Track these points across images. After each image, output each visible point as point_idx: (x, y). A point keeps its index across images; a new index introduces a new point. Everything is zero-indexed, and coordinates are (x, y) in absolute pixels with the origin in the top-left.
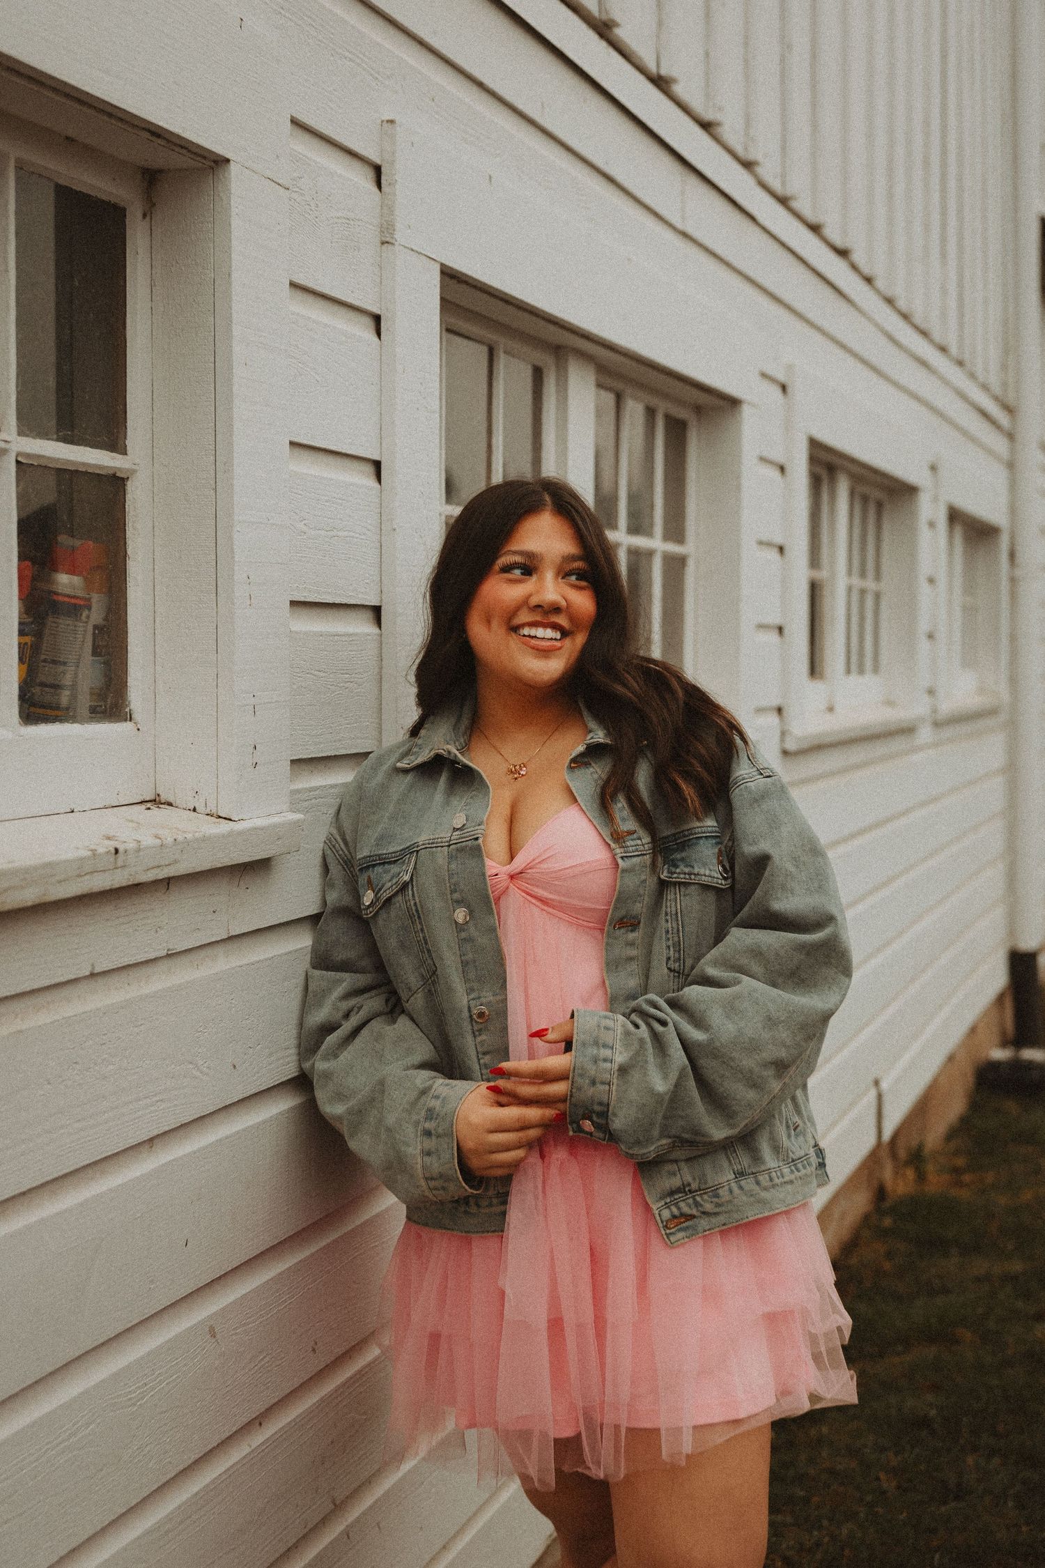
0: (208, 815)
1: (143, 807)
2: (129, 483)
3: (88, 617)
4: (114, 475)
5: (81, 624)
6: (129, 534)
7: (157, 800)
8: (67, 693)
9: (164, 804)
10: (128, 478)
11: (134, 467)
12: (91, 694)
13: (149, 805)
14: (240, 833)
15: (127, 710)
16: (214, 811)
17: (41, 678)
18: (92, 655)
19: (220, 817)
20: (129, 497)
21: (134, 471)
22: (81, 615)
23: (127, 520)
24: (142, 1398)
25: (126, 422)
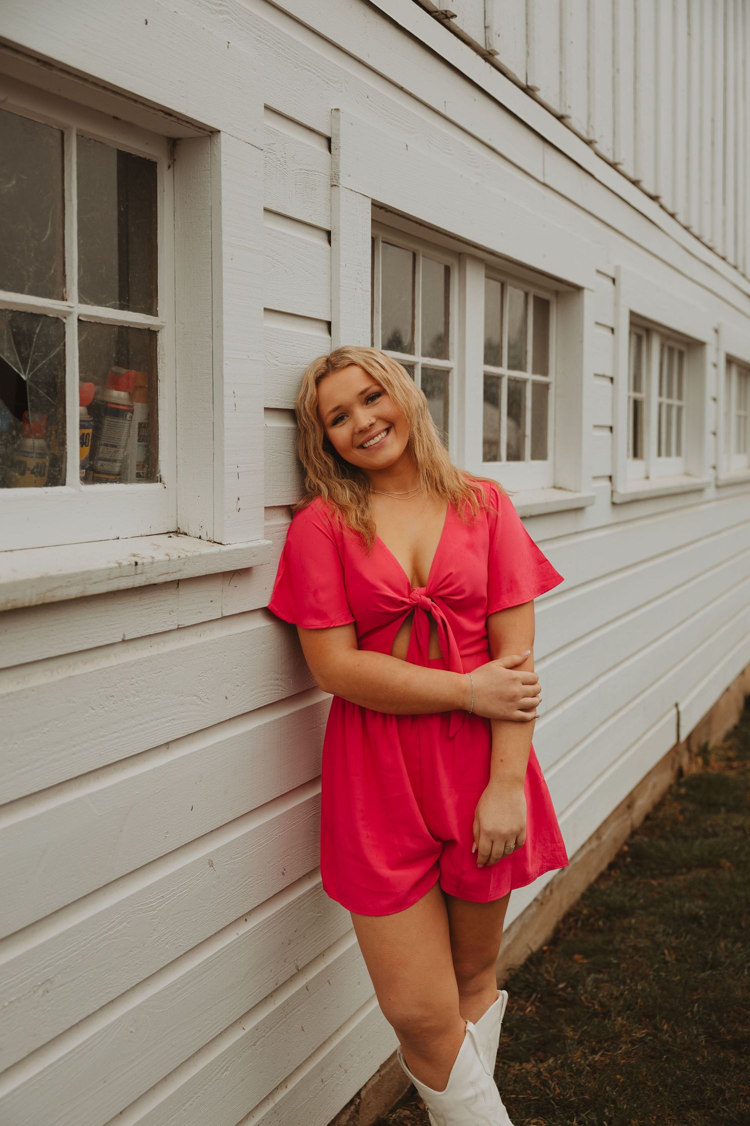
0: (208, 541)
1: (168, 535)
2: (159, 334)
3: (131, 417)
4: (149, 329)
5: (126, 422)
6: (159, 366)
7: (178, 531)
8: (118, 464)
9: (182, 534)
10: (159, 331)
11: (161, 324)
12: (138, 466)
13: (171, 535)
14: (227, 552)
15: (158, 475)
16: (212, 539)
17: (101, 455)
18: (138, 442)
19: (216, 543)
20: (159, 343)
21: (162, 327)
22: (126, 416)
23: (158, 357)
24: (160, 906)
25: (157, 296)
